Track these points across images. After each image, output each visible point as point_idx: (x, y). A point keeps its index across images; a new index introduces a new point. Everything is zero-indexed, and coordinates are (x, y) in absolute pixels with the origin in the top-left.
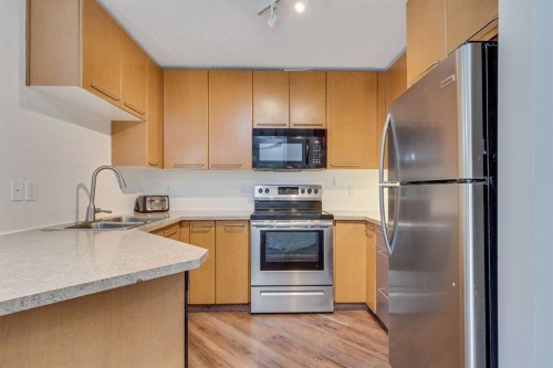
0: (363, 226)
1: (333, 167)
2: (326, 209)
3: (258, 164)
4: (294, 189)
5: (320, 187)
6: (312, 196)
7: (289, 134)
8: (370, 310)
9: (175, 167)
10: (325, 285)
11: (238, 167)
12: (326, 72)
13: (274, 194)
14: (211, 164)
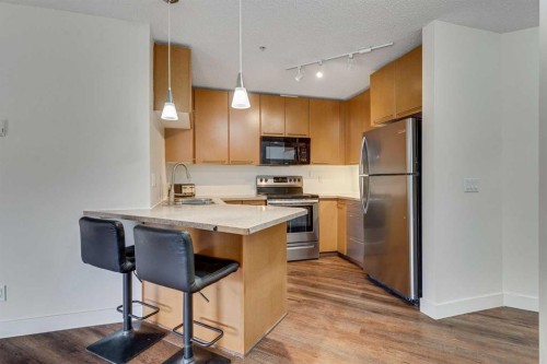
0: (335, 203)
1: (314, 164)
2: (306, 191)
3: (265, 161)
4: (284, 179)
5: (302, 177)
6: (297, 184)
7: (288, 142)
8: (340, 255)
9: (204, 162)
10: (314, 240)
11: (250, 163)
12: (309, 99)
13: (271, 182)
14: (232, 161)
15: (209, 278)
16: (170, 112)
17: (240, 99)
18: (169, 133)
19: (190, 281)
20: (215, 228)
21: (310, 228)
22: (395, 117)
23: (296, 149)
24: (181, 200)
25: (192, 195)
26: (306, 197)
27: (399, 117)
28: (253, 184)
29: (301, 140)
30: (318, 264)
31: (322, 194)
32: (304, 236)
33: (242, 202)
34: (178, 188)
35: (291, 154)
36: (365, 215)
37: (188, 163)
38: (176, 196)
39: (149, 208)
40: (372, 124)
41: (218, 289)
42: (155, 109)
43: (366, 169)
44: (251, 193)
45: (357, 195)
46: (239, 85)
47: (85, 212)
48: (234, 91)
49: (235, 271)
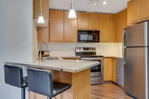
0: (111, 59)
1: (101, 42)
2: (97, 54)
3: (79, 41)
4: (88, 49)
5: (95, 48)
6: (93, 51)
7: (89, 32)
8: (113, 82)
9: (53, 41)
10: (101, 76)
11: (73, 42)
12: (99, 13)
13: (82, 50)
14: (65, 41)
15: (59, 91)
16: (41, 20)
17: (72, 14)
18: (39, 29)
19: (52, 92)
20: (62, 70)
21: (99, 70)
22: (139, 21)
23: (93, 35)
24: (44, 57)
25: (48, 56)
26: (97, 57)
27: (140, 21)
28: (75, 51)
29: (95, 32)
30: (103, 86)
31: (105, 55)
32: (97, 74)
33: (70, 59)
34: (42, 52)
35: (91, 37)
36: (124, 65)
37: (47, 41)
38: (42, 56)
39: (32, 61)
40: (128, 24)
41: (62, 96)
42: (34, 19)
43: (125, 45)
44: (73, 55)
45: (121, 56)
46: (71, 8)
47: (6, 63)
48: (69, 11)
49: (69, 88)
